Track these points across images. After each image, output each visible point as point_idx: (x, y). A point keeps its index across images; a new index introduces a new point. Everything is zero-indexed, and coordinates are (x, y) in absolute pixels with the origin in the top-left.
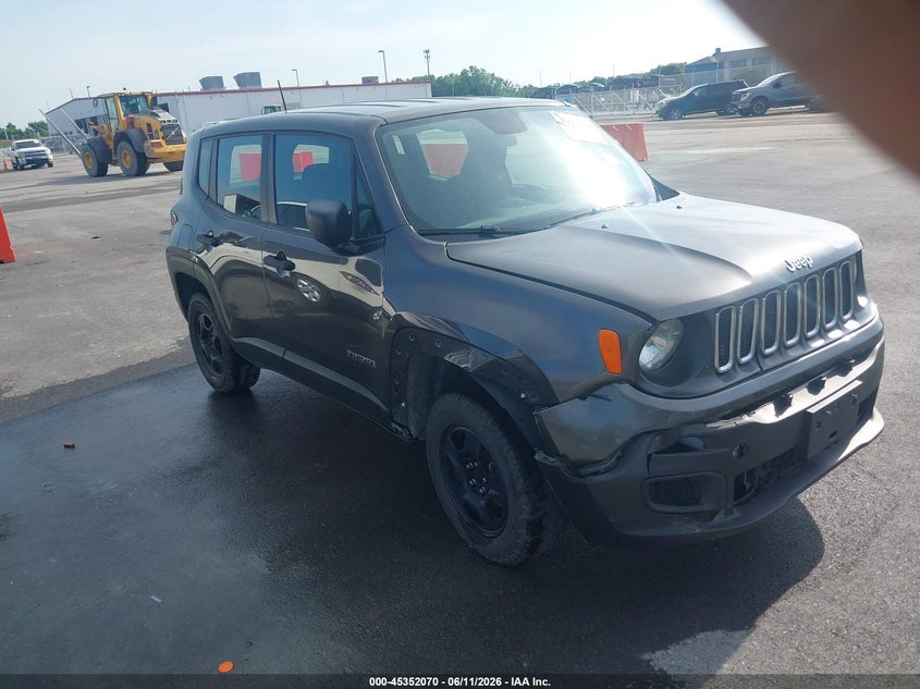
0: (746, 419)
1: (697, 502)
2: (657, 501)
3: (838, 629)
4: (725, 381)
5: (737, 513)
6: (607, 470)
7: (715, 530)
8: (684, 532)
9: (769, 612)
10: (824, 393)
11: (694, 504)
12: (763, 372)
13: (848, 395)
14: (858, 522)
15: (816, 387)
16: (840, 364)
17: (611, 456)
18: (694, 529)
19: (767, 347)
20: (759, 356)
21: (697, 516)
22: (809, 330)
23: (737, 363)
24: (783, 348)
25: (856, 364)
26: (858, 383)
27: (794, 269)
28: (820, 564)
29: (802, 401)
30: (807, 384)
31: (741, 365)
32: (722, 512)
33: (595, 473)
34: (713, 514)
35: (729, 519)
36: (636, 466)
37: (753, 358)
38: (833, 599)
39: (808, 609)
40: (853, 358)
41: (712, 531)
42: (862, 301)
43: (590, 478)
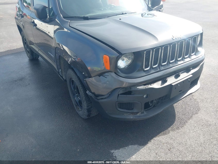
0: (150, 86)
1: (132, 109)
2: (120, 108)
3: (170, 148)
4: (146, 73)
5: (145, 113)
6: (105, 98)
7: (137, 118)
8: (128, 118)
9: (152, 141)
10: (179, 78)
11: (131, 110)
12: (160, 71)
13: (187, 79)
14: (187, 114)
15: (177, 76)
16: (187, 69)
17: (107, 94)
18: (131, 117)
19: (163, 63)
20: (160, 65)
21: (133, 113)
22: (179, 58)
23: (152, 68)
24: (169, 63)
25: (192, 69)
26: (191, 76)
27: (174, 38)
28: (171, 127)
29: (171, 81)
30: (175, 75)
31: (153, 68)
32: (140, 113)
33: (102, 99)
34: (137, 113)
35: (142, 115)
36: (114, 98)
37: (158, 66)
38: (172, 138)
39: (164, 141)
40: (192, 68)
41: (136, 118)
42: (199, 49)
43: (100, 100)
